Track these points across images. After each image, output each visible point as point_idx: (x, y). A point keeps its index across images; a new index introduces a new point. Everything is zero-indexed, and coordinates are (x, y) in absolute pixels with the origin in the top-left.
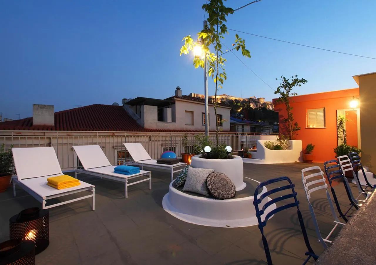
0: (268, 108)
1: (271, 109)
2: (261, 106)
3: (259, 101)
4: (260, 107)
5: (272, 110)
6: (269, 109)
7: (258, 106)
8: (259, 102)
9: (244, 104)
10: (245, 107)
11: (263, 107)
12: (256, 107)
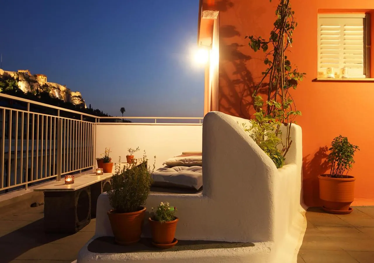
0: (52, 94)
1: (57, 96)
2: (39, 89)
3: (37, 80)
4: (37, 91)
5: (59, 99)
6: (54, 97)
7: (34, 90)
8: (36, 82)
9: (5, 82)
10: (8, 87)
11: (44, 91)
12: (30, 91)
